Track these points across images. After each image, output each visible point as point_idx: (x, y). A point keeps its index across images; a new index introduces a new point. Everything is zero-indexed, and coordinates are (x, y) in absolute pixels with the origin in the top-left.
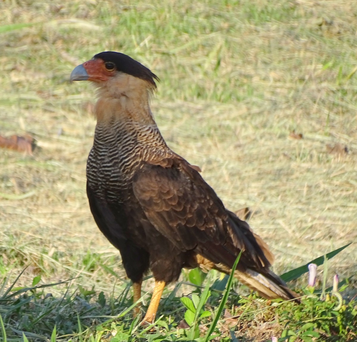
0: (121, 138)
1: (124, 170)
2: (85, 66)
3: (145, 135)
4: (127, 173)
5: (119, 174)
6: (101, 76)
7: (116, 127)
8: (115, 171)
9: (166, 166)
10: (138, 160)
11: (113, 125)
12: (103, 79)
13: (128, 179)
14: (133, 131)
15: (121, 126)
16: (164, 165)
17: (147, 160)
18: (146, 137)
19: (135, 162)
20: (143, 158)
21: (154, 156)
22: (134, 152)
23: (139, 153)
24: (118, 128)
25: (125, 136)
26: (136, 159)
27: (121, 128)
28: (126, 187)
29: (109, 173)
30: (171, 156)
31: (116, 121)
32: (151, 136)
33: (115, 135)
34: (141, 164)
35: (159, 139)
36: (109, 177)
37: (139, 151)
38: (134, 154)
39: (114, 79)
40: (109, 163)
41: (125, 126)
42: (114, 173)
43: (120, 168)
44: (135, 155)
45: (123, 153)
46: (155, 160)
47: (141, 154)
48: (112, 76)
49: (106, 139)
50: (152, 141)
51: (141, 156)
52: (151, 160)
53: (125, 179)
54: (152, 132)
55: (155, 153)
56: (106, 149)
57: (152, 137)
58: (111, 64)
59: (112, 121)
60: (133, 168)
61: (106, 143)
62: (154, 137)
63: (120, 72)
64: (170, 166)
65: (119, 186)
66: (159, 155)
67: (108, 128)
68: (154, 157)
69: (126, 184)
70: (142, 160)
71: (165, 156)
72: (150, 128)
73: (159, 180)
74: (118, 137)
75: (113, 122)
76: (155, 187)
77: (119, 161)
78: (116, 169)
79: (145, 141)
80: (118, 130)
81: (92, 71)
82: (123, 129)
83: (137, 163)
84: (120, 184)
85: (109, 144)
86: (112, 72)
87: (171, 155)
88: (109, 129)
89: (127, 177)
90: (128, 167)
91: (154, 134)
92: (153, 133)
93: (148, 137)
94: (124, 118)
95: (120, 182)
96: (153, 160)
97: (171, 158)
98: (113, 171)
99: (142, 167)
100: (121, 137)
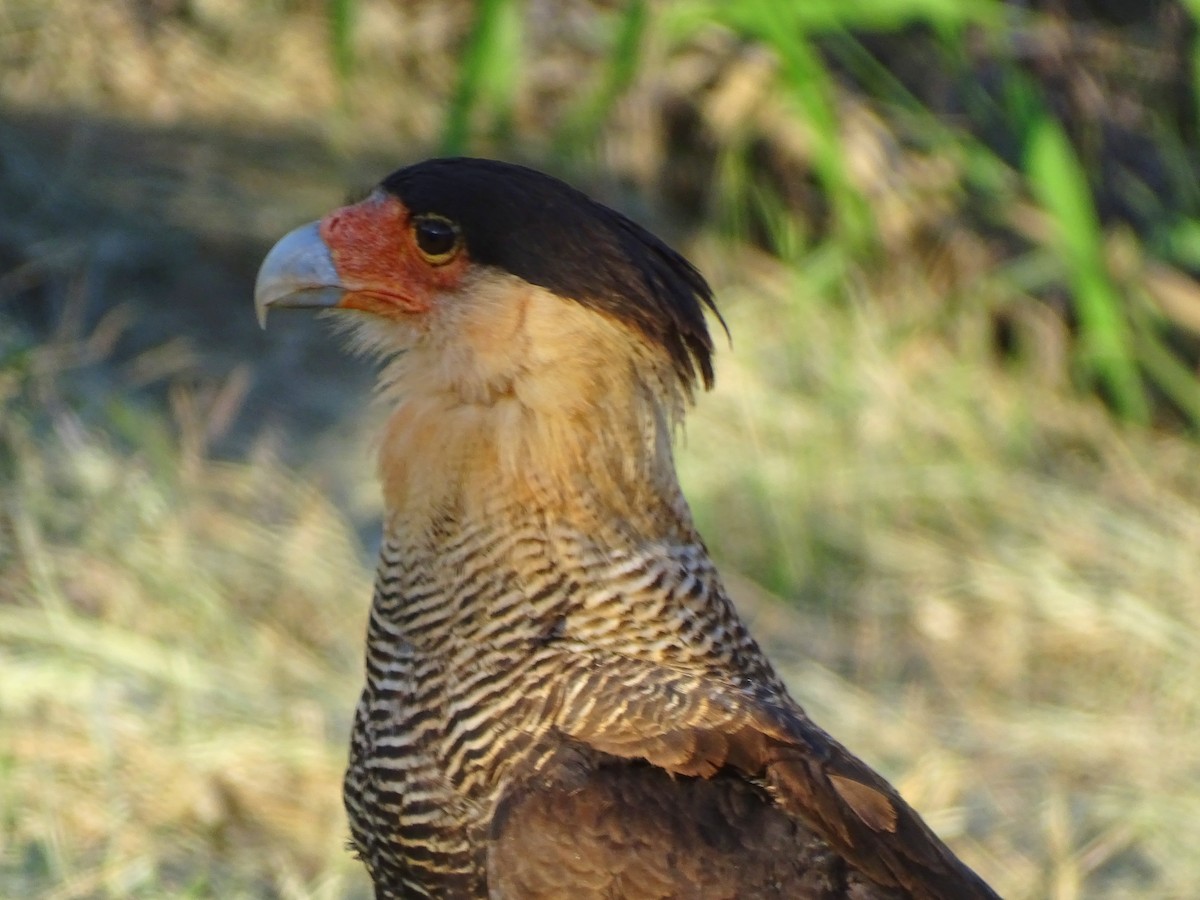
0: (484, 610)
1: (459, 778)
2: (328, 233)
3: (618, 599)
4: (475, 792)
5: (438, 795)
6: (397, 289)
7: (465, 551)
8: (423, 777)
9: (683, 765)
10: (530, 728)
11: (450, 542)
12: (408, 306)
13: (474, 821)
14: (552, 578)
15: (489, 548)
16: (672, 762)
17: (576, 729)
18: (618, 608)
19: (512, 735)
20: (561, 719)
21: (620, 710)
22: (518, 682)
23: (544, 693)
24: (470, 557)
25: (503, 602)
26: (519, 721)
27: (490, 559)
28: (463, 864)
29: (397, 787)
30: (728, 718)
31: (465, 521)
32: (648, 604)
33: (449, 593)
34: (541, 749)
35: (699, 624)
36: (394, 808)
37: (542, 682)
38: (514, 696)
39: (457, 307)
40: (399, 730)
41: (511, 549)
42: (416, 787)
43: (444, 764)
44: (520, 703)
45: (461, 688)
46: (625, 733)
47: (552, 698)
48: (447, 287)
49: (413, 609)
50: (651, 632)
51: (550, 707)
52: (602, 728)
53: (463, 820)
54: (657, 584)
55: (634, 697)
56: (404, 661)
57: (654, 611)
58: (442, 226)
59: (448, 519)
60: (500, 768)
61: (411, 633)
62: (665, 610)
63: (487, 272)
64: (706, 771)
65: (439, 858)
66: (647, 711)
67: (423, 554)
68: (620, 718)
69: (464, 847)
70: (553, 727)
71: (690, 716)
72: (650, 563)
73: (616, 836)
74: (466, 602)
75: (448, 527)
76: (590, 874)
77: (442, 725)
78: (428, 768)
79: (613, 632)
80: (470, 568)
81: (357, 260)
82: (497, 564)
83: (520, 743)
84: (443, 847)
85: (420, 640)
86: (444, 269)
87: (726, 710)
88: (429, 562)
89: (473, 812)
90: (480, 762)
91: (670, 596)
92: (660, 595)
93: (631, 612)
94: (508, 509)
95: (443, 834)
96: (611, 728)
97: (720, 730)
98: (411, 779)
99: (541, 761)
100: (480, 604)
